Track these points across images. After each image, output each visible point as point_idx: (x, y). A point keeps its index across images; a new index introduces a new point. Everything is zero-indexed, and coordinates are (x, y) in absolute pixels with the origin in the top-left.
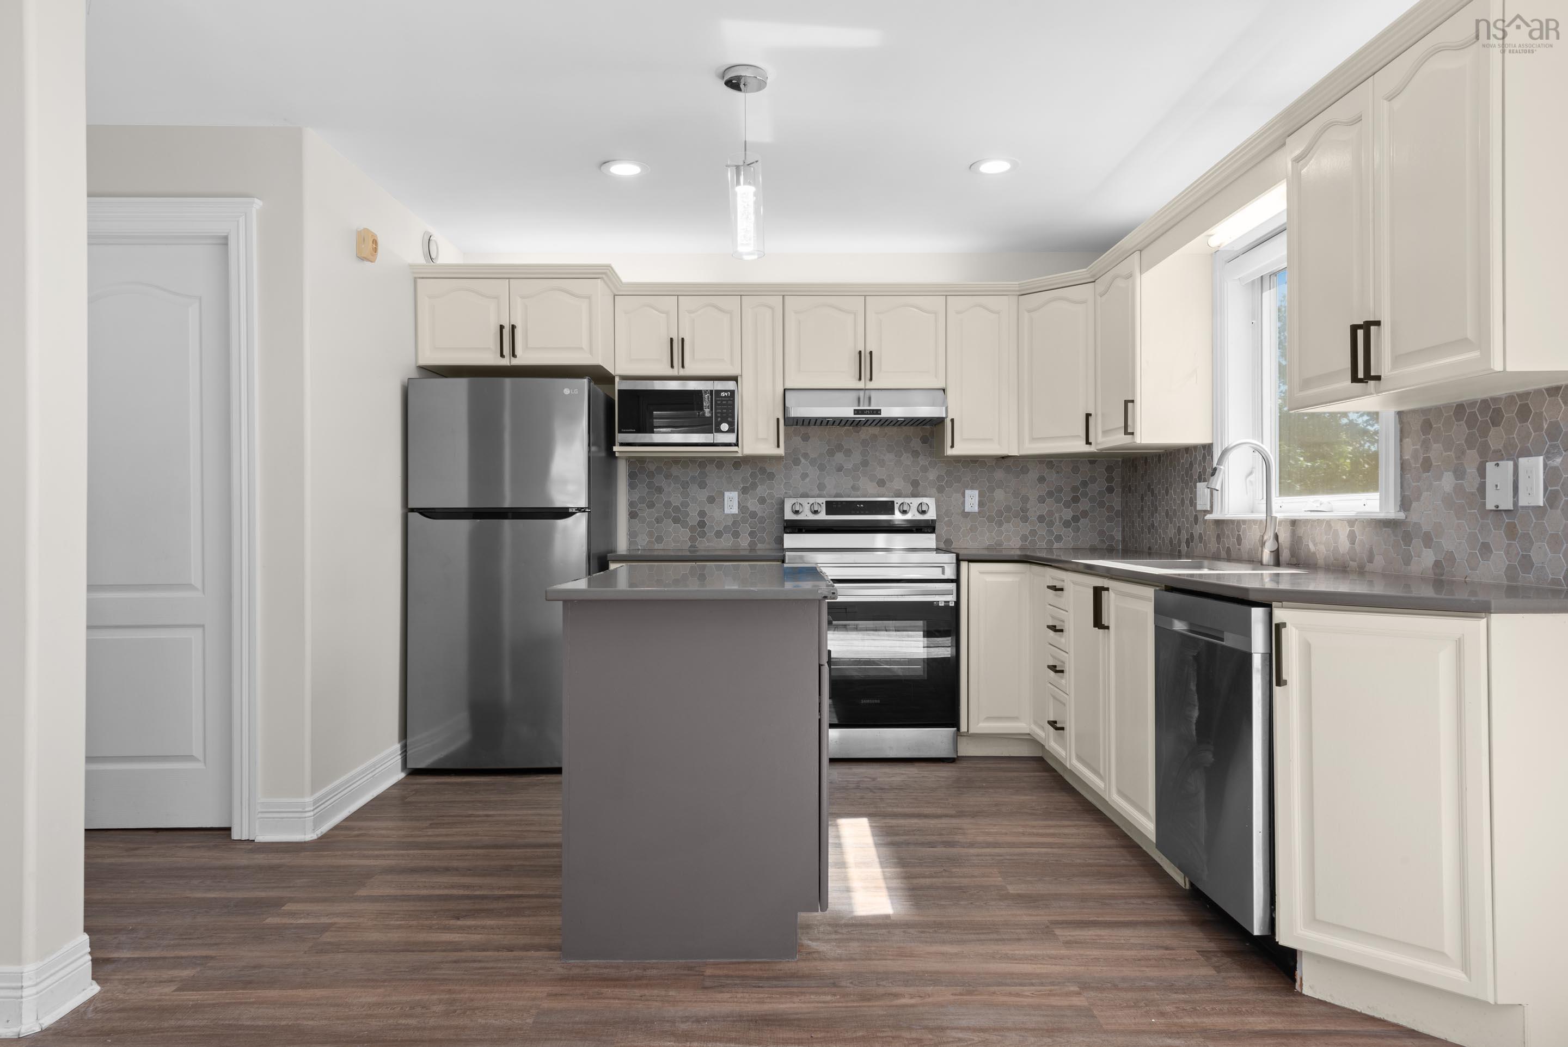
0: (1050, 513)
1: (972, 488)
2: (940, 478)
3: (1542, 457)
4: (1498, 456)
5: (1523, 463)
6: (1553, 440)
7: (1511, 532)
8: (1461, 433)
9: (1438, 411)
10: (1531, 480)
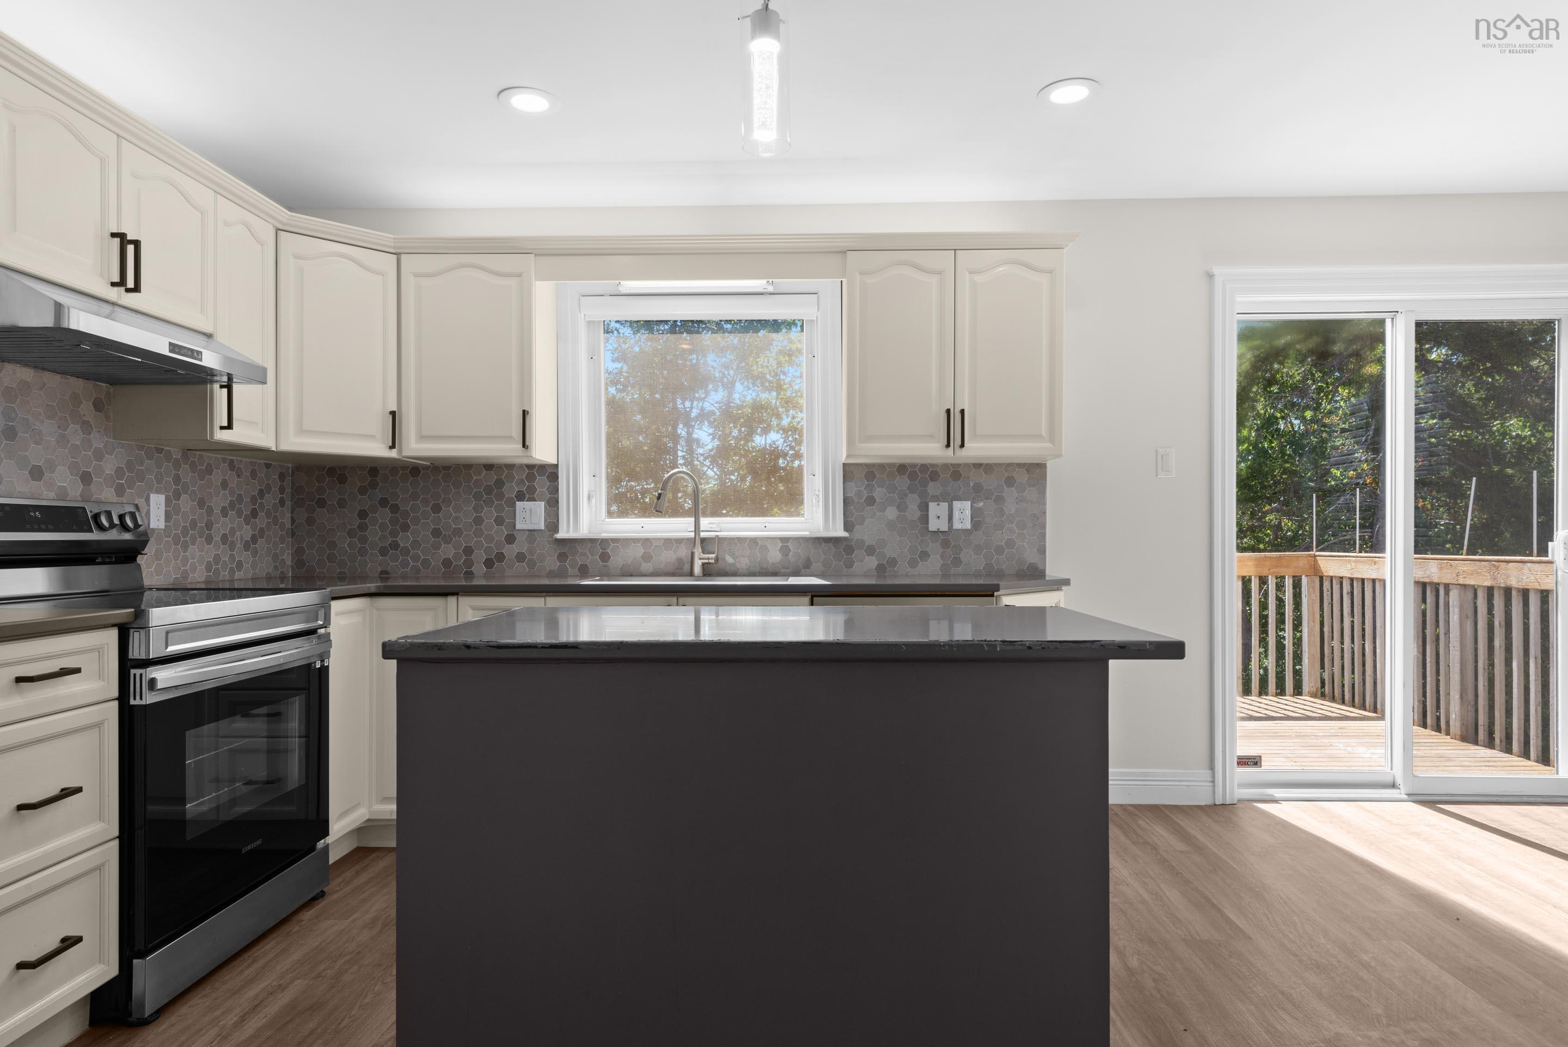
0: (233, 531)
1: (158, 491)
2: (119, 472)
3: (969, 502)
4: (937, 499)
5: (957, 504)
6: (976, 493)
7: (946, 544)
8: (903, 482)
9: (882, 467)
10: (963, 514)
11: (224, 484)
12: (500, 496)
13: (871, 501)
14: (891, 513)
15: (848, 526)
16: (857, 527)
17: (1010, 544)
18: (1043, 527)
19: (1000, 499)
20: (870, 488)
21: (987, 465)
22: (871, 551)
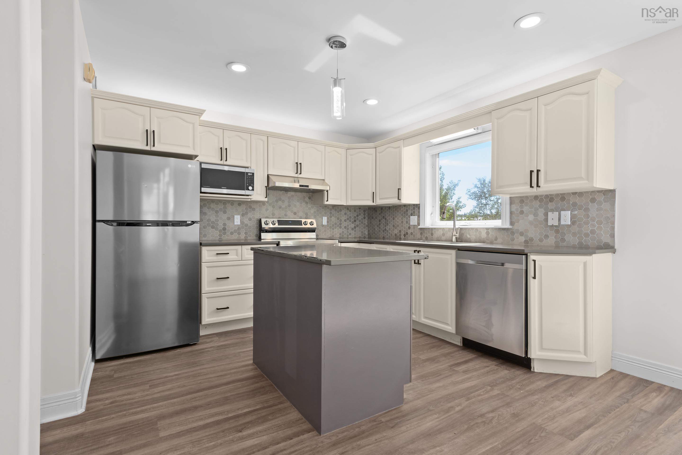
1: (325, 216)
2: (315, 212)
3: (570, 211)
4: (552, 211)
5: (563, 213)
6: (574, 206)
7: (557, 231)
8: (537, 204)
9: (527, 197)
10: (566, 217)
11: (345, 214)
12: (407, 214)
13: (522, 212)
14: (531, 217)
15: (512, 223)
16: (516, 224)
17: (593, 232)
18: (613, 223)
19: (587, 210)
20: (522, 207)
21: (580, 193)
22: (522, 234)
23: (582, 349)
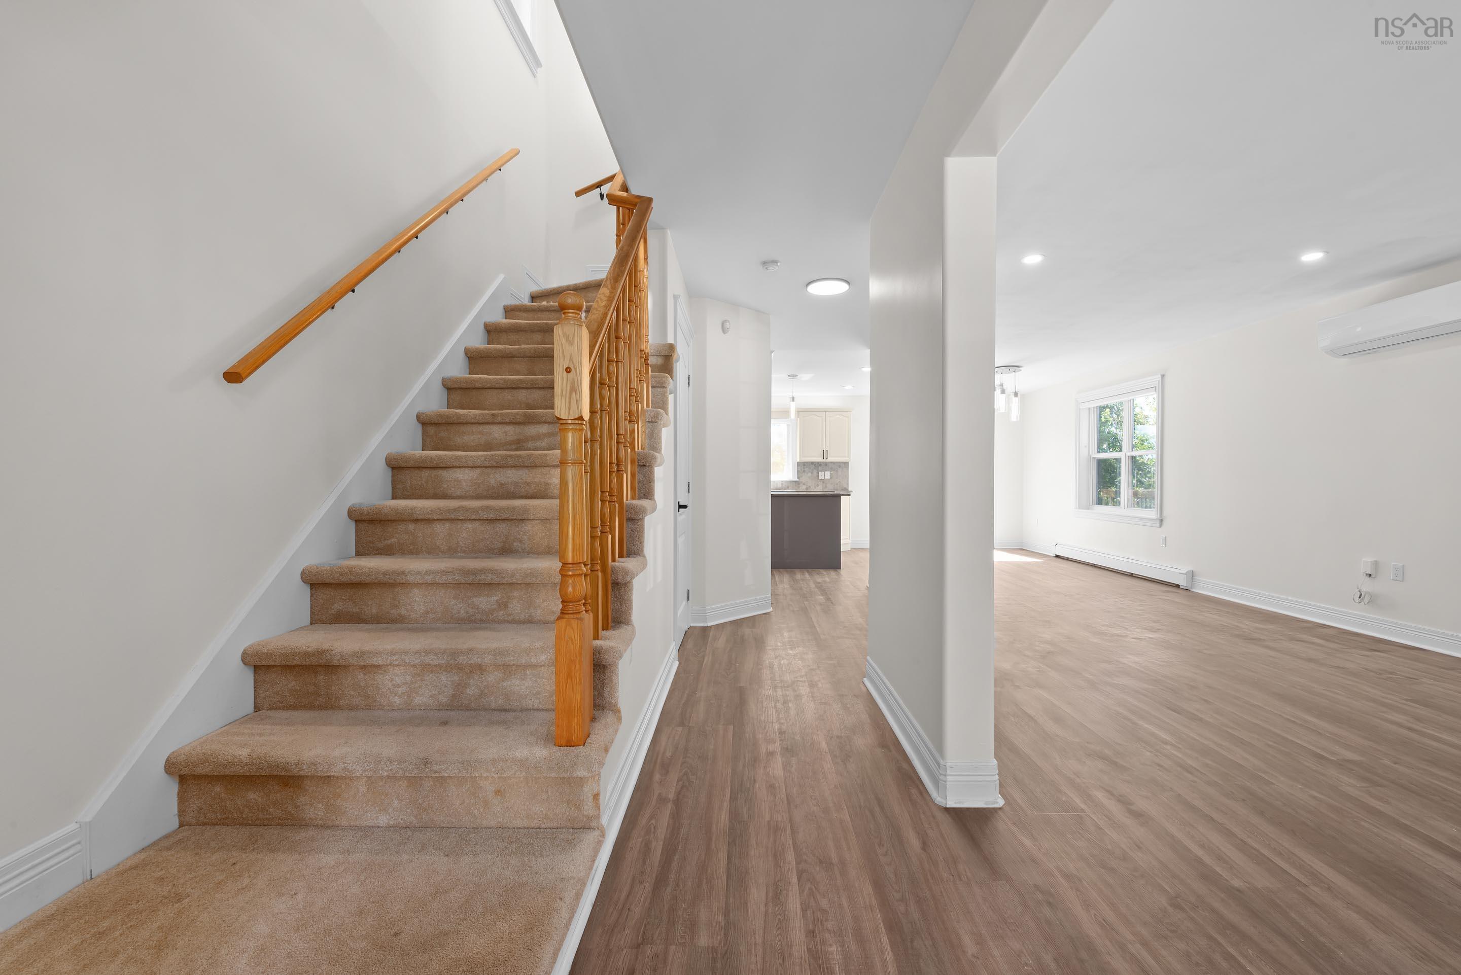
3: (829, 472)
4: (821, 471)
5: (826, 472)
6: (831, 469)
7: (823, 482)
8: (813, 467)
9: (807, 462)
10: (828, 475)
13: (804, 471)
14: (810, 474)
15: (798, 478)
16: (800, 478)
17: (840, 482)
18: (848, 478)
19: (837, 471)
20: (804, 468)
21: (834, 463)
23: (848, 538)
